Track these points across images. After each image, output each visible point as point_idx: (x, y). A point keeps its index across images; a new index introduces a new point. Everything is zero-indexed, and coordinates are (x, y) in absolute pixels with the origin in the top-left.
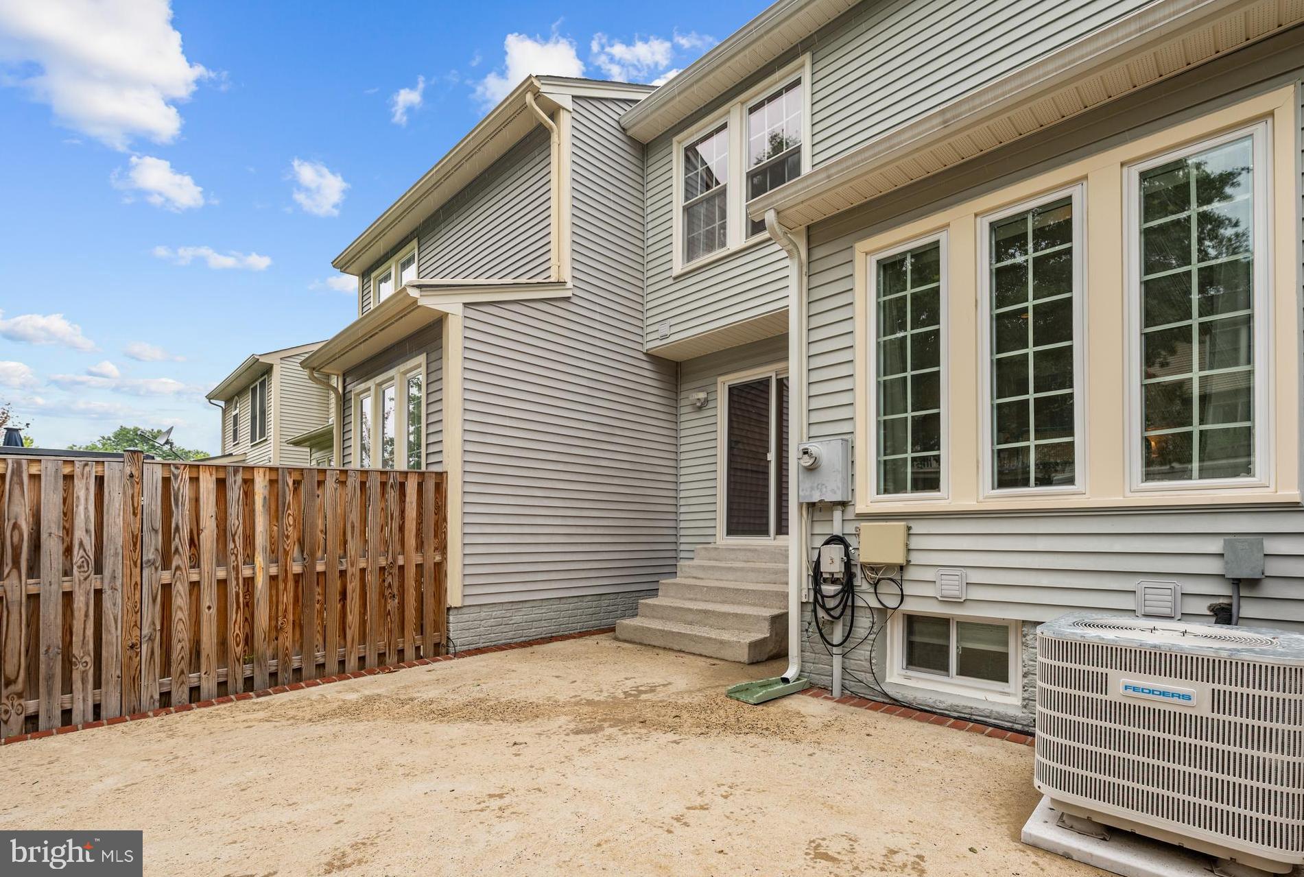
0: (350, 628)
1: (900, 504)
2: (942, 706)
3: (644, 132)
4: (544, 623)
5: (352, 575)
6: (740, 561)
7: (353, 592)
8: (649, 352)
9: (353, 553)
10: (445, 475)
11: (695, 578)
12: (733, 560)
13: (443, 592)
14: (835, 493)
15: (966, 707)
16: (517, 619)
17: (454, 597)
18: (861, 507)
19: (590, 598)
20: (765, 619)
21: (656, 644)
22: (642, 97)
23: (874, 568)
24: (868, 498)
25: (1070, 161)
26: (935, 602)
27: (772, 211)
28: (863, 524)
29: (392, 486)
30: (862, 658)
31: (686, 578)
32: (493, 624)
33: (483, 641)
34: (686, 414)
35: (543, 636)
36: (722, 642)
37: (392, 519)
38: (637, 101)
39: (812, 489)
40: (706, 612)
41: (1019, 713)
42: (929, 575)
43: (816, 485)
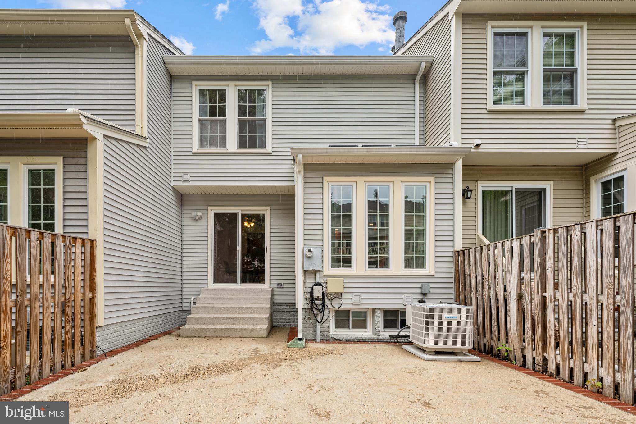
0: (46, 345)
1: (339, 272)
2: (353, 338)
3: (176, 70)
4: (137, 333)
5: (47, 307)
6: (229, 295)
7: (47, 320)
8: (174, 187)
9: (47, 292)
10: (95, 242)
11: (209, 304)
12: (225, 295)
13: (94, 317)
14: (319, 267)
15: (359, 337)
16: (126, 331)
17: (100, 320)
18: (326, 272)
19: (154, 317)
20: (266, 318)
21: (211, 336)
22: (177, 54)
23: (331, 294)
24: (328, 269)
25: (389, 175)
26: (351, 304)
27: (301, 155)
28: (328, 279)
29: (68, 247)
30: (325, 327)
31: (202, 304)
32: (116, 335)
33: (112, 346)
34: (187, 222)
35: (137, 340)
36: (252, 330)
37: (68, 269)
38: (174, 54)
39: (309, 265)
40: (232, 318)
41: (373, 336)
42: (349, 296)
43: (311, 263)
